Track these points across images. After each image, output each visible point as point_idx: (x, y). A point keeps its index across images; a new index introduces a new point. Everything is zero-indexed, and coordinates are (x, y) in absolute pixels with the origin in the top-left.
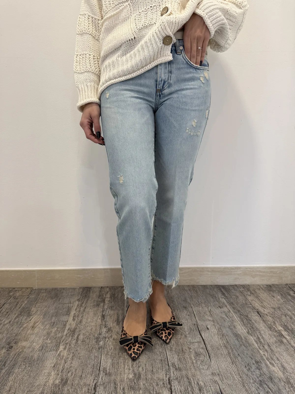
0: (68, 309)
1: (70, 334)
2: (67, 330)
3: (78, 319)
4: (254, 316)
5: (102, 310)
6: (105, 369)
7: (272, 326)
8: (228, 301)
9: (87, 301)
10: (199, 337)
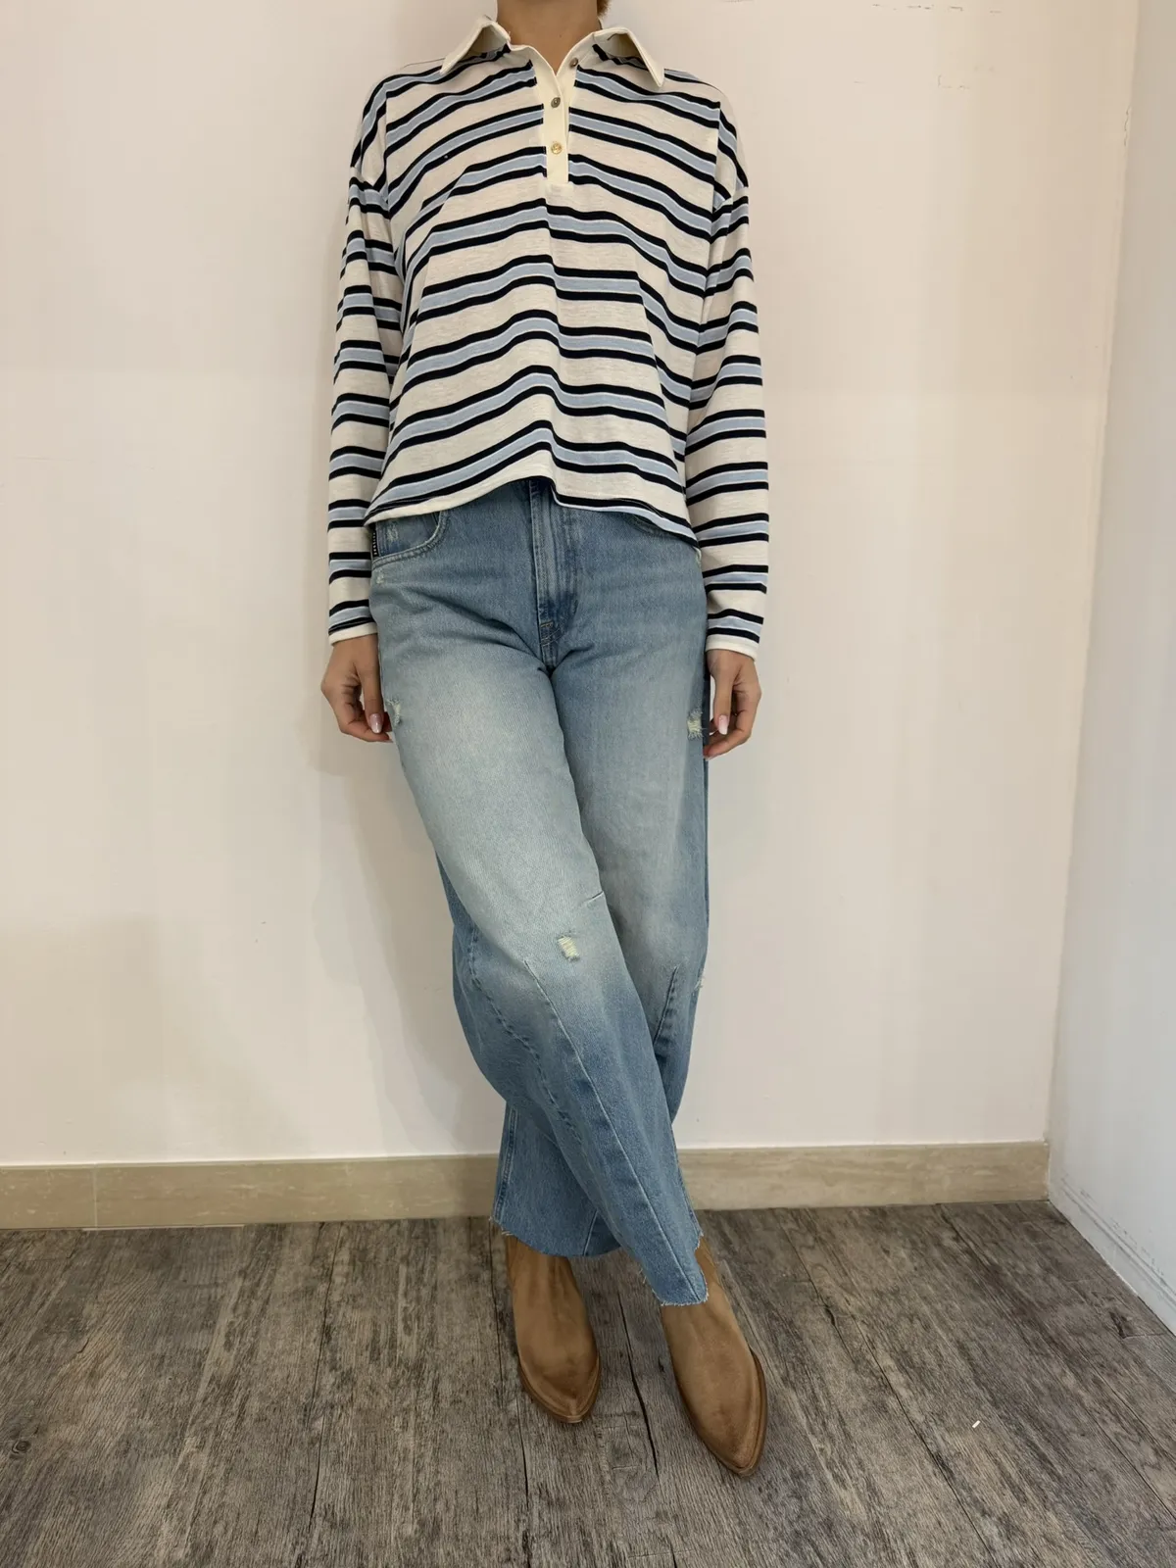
0: (210, 1306)
2: (205, 1381)
3: (244, 1340)
4: (813, 1322)
5: (322, 1309)
6: (328, 1510)
7: (863, 1354)
8: (738, 1270)
9: (271, 1278)
10: (631, 1395)
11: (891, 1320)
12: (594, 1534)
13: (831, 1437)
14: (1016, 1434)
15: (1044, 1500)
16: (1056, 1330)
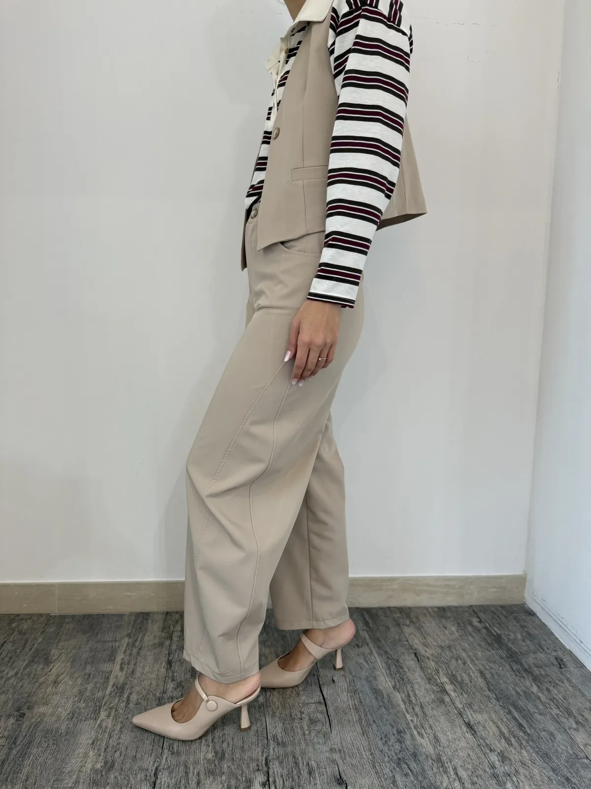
0: (113, 651)
1: (116, 694)
2: (111, 686)
3: (129, 667)
4: (408, 661)
5: (167, 652)
7: (432, 676)
8: (372, 636)
9: (143, 638)
10: (319, 694)
11: (447, 659)
12: (300, 758)
13: (417, 715)
14: (508, 714)
15: (521, 744)
16: (529, 665)
